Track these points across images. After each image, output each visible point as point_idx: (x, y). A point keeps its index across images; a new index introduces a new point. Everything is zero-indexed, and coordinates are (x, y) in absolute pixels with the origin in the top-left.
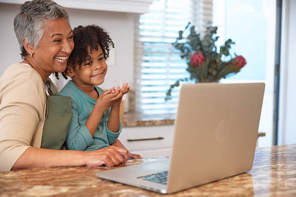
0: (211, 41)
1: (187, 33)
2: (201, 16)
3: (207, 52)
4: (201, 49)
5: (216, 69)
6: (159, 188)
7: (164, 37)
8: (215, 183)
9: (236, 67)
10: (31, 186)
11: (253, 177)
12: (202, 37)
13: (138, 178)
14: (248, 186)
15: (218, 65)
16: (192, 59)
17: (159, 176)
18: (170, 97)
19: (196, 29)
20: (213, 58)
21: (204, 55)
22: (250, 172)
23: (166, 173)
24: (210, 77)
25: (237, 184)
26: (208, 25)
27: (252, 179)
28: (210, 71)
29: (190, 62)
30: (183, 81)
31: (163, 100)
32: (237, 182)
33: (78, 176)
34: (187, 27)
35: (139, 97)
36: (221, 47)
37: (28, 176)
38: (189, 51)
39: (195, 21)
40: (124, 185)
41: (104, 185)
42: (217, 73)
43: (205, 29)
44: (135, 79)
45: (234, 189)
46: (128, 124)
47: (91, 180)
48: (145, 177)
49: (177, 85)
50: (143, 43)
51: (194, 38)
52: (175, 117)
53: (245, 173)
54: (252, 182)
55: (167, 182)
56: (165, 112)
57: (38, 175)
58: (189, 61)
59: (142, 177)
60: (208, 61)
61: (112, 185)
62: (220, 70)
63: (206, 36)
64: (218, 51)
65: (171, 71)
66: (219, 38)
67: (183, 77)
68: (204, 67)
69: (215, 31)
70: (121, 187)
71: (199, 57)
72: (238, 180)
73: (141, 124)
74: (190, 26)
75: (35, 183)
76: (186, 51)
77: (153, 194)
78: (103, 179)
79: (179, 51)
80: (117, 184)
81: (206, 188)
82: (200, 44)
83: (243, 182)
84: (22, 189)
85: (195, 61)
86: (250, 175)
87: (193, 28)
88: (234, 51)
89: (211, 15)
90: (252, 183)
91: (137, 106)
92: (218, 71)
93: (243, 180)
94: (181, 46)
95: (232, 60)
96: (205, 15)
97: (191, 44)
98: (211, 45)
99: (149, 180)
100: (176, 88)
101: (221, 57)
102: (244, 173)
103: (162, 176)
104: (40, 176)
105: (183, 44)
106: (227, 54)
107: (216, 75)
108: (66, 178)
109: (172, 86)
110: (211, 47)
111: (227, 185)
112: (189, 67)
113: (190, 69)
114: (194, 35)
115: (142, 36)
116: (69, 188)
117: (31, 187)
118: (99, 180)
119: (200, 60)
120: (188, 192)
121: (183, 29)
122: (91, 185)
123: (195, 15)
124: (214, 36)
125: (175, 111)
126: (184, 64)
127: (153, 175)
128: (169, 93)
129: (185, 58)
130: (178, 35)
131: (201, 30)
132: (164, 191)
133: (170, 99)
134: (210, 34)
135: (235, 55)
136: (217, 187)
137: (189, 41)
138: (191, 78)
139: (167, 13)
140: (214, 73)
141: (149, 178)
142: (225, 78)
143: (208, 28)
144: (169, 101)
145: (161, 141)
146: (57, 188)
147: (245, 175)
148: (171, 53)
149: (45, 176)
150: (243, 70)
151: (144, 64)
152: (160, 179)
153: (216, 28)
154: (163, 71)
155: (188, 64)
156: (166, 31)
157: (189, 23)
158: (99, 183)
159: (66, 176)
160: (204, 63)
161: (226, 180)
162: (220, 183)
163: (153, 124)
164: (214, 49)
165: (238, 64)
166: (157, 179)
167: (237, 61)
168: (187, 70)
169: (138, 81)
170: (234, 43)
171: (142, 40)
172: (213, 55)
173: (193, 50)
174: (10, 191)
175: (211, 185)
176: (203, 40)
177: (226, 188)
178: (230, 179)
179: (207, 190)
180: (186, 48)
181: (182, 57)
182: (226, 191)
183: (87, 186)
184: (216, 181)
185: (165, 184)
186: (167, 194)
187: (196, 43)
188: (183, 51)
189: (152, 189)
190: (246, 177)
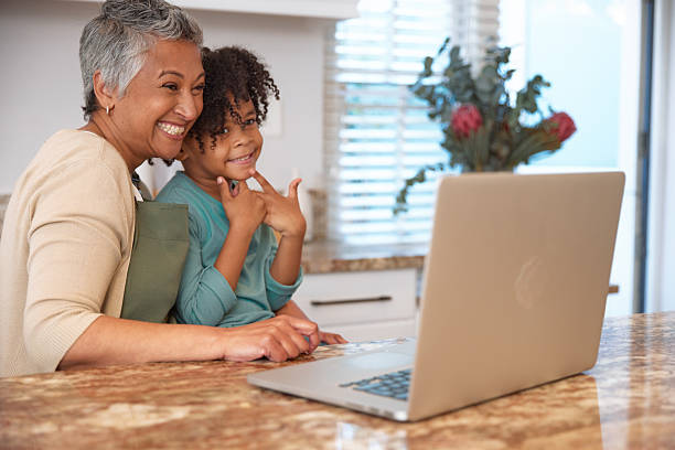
0: (497, 81)
1: (442, 63)
2: (474, 25)
3: (488, 105)
4: (475, 98)
5: (508, 143)
6: (390, 409)
7: (390, 72)
8: (515, 397)
9: (553, 137)
10: (105, 405)
11: (598, 384)
12: (476, 70)
13: (342, 386)
14: (587, 403)
15: (513, 133)
16: (454, 121)
17: (389, 382)
18: (405, 206)
19: (463, 53)
20: (500, 119)
21: (481, 111)
22: (591, 373)
23: (405, 374)
24: (494, 161)
25: (563, 399)
26: (490, 45)
27: (595, 388)
28: (495, 146)
29: (450, 127)
30: (433, 169)
31: (389, 214)
32: (564, 395)
33: (208, 382)
34: (442, 50)
35: (336, 206)
36: (519, 94)
37: (97, 384)
38: (446, 102)
39: (461, 35)
40: (311, 401)
41: (266, 403)
42: (511, 151)
43: (483, 54)
44: (327, 167)
45: (557, 410)
46: (313, 267)
47: (237, 392)
48: (358, 384)
49: (421, 178)
50: (343, 86)
51: (458, 74)
52: (425, 251)
53: (580, 374)
54: (596, 394)
55: (409, 395)
56: (393, 239)
57: (120, 380)
58: (446, 125)
59: (352, 384)
60: (489, 124)
61: (284, 402)
62: (518, 145)
63: (485, 70)
64: (513, 103)
65: (408, 147)
66: (514, 74)
67: (433, 161)
68: (481, 137)
69: (505, 56)
70: (306, 406)
71: (471, 115)
72: (566, 391)
73: (341, 267)
74: (449, 47)
75: (114, 398)
76: (440, 102)
77: (376, 421)
78: (264, 390)
79: (425, 103)
80: (295, 401)
81: (495, 408)
82: (471, 86)
83: (576, 394)
84: (86, 411)
85: (461, 125)
86: (592, 380)
87: (455, 51)
88: (548, 103)
89: (495, 22)
90: (595, 396)
91: (331, 225)
92: (513, 146)
93: (577, 389)
94: (428, 91)
95: (544, 122)
96: (481, 20)
97: (452, 86)
98: (497, 88)
99: (366, 391)
100: (417, 186)
101: (519, 115)
102: (577, 374)
103: (397, 382)
104: (123, 383)
105: (433, 87)
106: (533, 109)
107: (509, 156)
108: (180, 387)
109: (410, 182)
110: (497, 92)
111: (542, 401)
112: (447, 140)
113: (450, 142)
114: (457, 67)
115: (342, 70)
116: (188, 408)
117: (105, 408)
118: (255, 392)
119: (472, 124)
120: (456, 417)
121: (433, 54)
122: (238, 402)
123: (461, 22)
124: (503, 69)
125: (427, 237)
126: (436, 132)
127: (375, 378)
128: (402, 197)
129: (438, 119)
130: (421, 68)
131: (473, 56)
132: (401, 416)
133: (405, 210)
134: (493, 63)
135: (551, 111)
136: (520, 405)
137: (447, 79)
138: (452, 165)
139: (397, 18)
140: (504, 151)
141: (367, 387)
142: (527, 163)
143: (490, 52)
144: (402, 215)
145: (386, 304)
146: (163, 408)
147: (580, 378)
148: (405, 109)
149: (134, 382)
150: (568, 144)
151: (346, 134)
152: (391, 389)
153: (508, 51)
154: (390, 147)
155: (445, 131)
156: (396, 59)
157: (447, 41)
158: (256, 397)
159: (182, 383)
160: (480, 129)
161: (538, 390)
162: (526, 398)
163: (367, 266)
164: (503, 99)
165: (558, 130)
166: (384, 388)
167: (555, 124)
168: (443, 145)
169: (333, 171)
170: (548, 85)
171: (342, 78)
172: (501, 111)
173: (457, 100)
174: (59, 415)
175: (506, 401)
176: (479, 79)
177: (540, 407)
178: (547, 389)
179: (496, 412)
180: (442, 96)
181: (432, 116)
182: (540, 415)
183: (228, 404)
184: (517, 393)
185: (405, 399)
186: (408, 422)
187: (462, 85)
188: (433, 103)
189: (376, 410)
190: (582, 382)
